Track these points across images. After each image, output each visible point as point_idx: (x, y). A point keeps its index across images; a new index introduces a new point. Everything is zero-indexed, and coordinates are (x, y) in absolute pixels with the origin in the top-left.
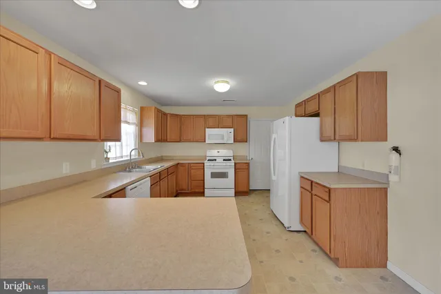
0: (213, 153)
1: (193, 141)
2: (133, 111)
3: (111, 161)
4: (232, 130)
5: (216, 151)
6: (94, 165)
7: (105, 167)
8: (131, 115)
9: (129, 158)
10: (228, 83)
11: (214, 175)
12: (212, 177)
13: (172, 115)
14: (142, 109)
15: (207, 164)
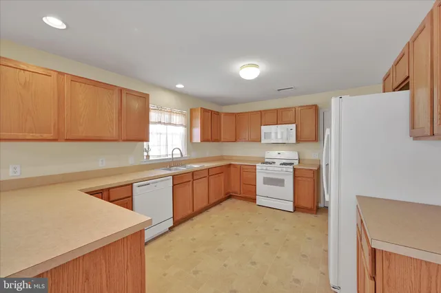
0: (272, 154)
1: (248, 141)
2: (182, 114)
3: (151, 158)
4: (294, 125)
5: (277, 152)
6: (131, 161)
7: (145, 163)
8: (178, 117)
9: (171, 157)
10: (256, 66)
11: (268, 181)
12: (264, 183)
13: (227, 114)
14: (191, 111)
15: (259, 166)
